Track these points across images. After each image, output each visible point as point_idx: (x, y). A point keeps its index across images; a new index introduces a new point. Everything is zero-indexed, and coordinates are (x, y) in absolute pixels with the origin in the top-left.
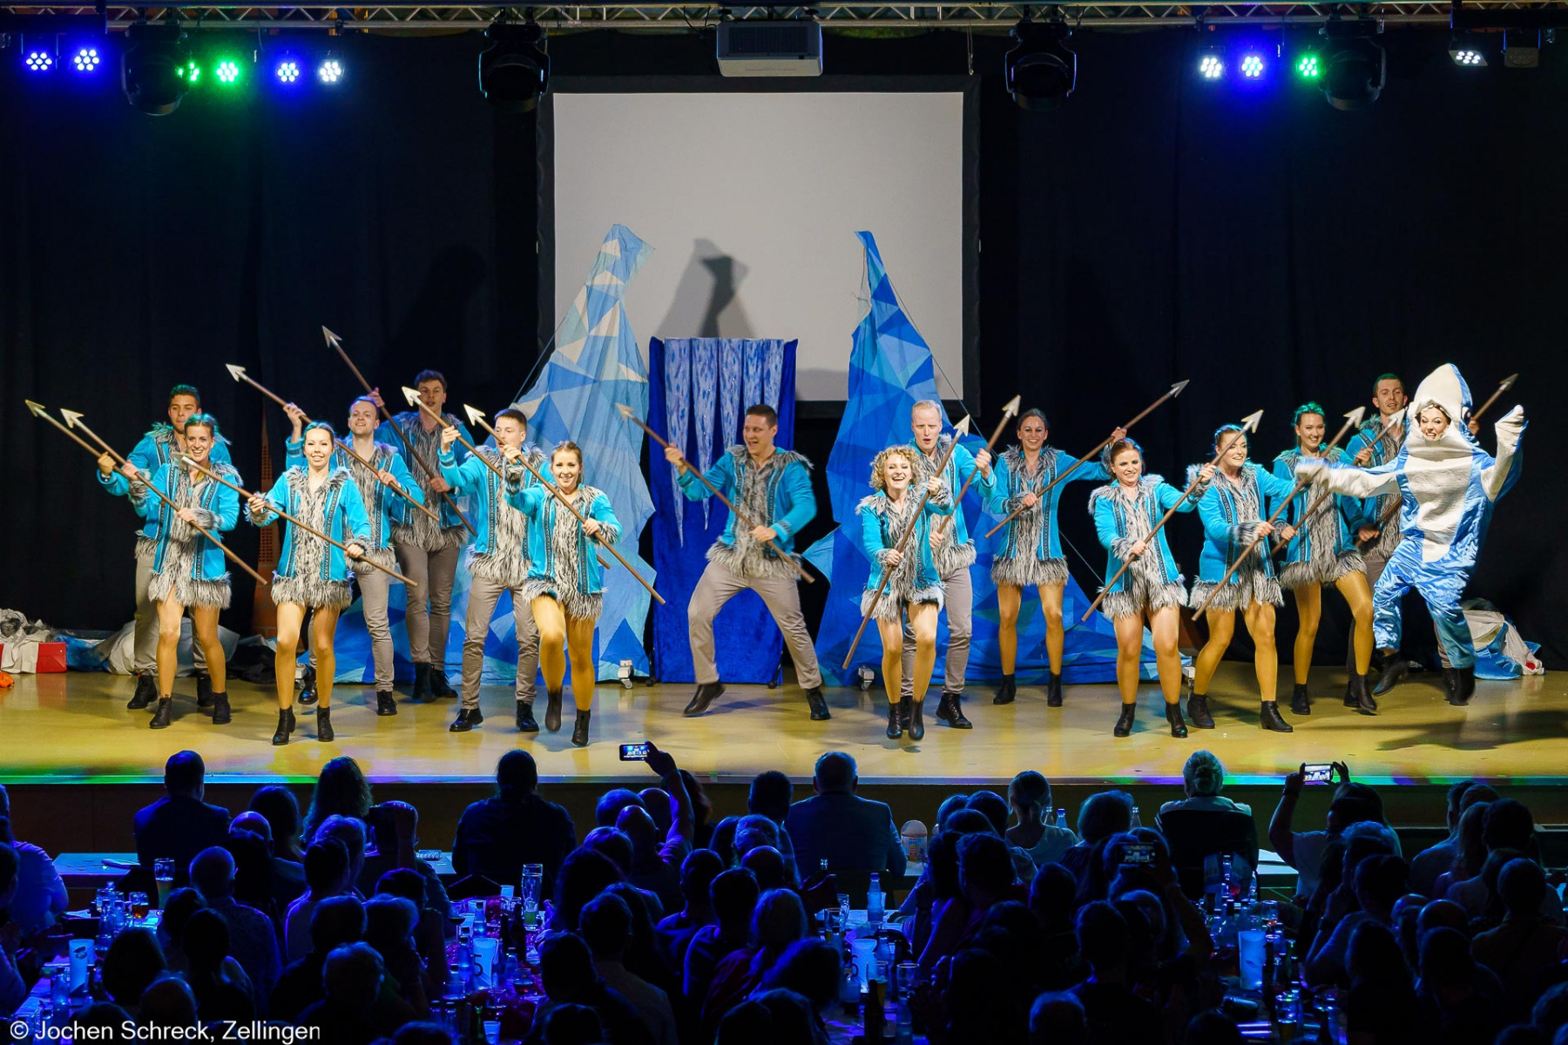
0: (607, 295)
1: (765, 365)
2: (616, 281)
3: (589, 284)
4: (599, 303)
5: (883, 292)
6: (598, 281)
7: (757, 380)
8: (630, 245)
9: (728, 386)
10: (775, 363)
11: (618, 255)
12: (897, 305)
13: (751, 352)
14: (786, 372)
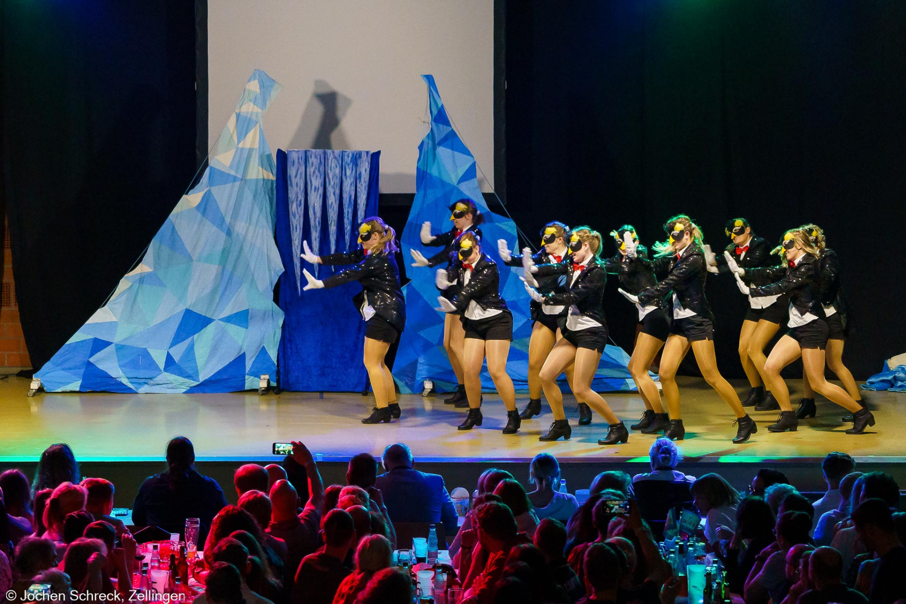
0: (250, 119)
1: (358, 169)
2: (257, 109)
3: (237, 111)
4: (244, 125)
5: (440, 117)
6: (244, 109)
7: (352, 180)
8: (267, 84)
9: (332, 183)
10: (365, 167)
11: (258, 90)
12: (451, 127)
13: (348, 159)
14: (373, 173)
